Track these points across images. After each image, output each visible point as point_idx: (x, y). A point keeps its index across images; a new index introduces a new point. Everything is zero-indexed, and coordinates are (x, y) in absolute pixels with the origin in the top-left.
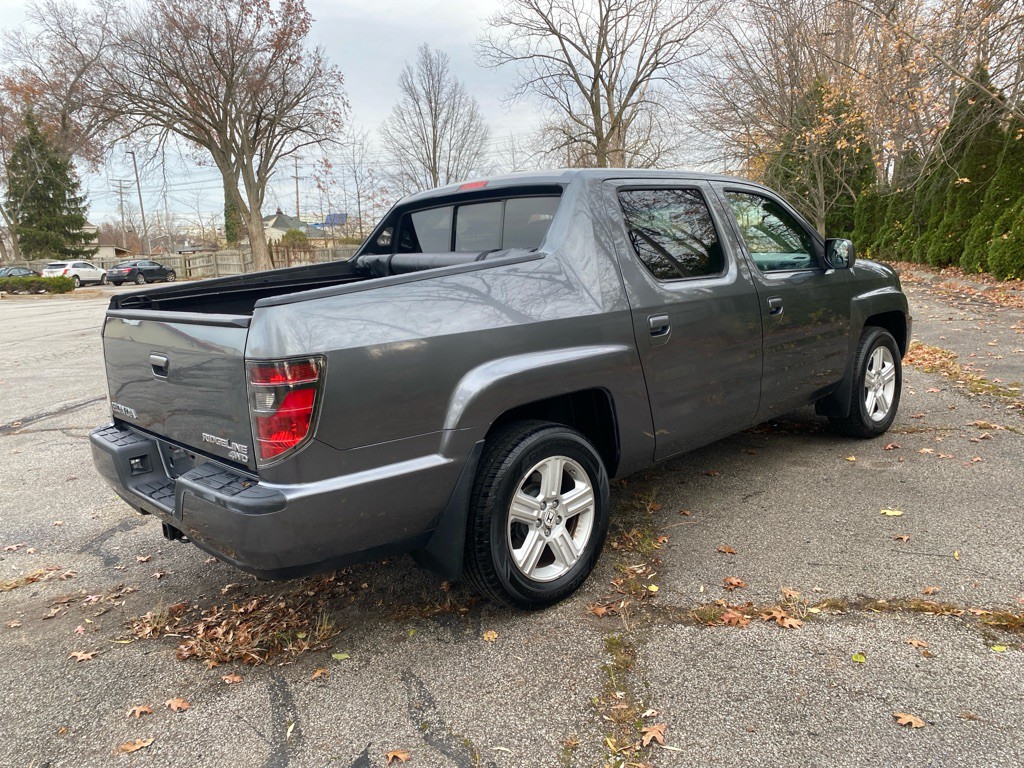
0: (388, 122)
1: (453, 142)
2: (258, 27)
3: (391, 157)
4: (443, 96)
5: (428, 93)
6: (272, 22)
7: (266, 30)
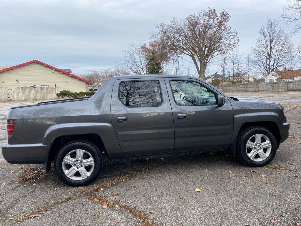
0: (254, 45)
1: (278, 49)
2: (213, 21)
3: (255, 55)
4: (275, 34)
5: (270, 34)
6: (218, 19)
7: (216, 22)
